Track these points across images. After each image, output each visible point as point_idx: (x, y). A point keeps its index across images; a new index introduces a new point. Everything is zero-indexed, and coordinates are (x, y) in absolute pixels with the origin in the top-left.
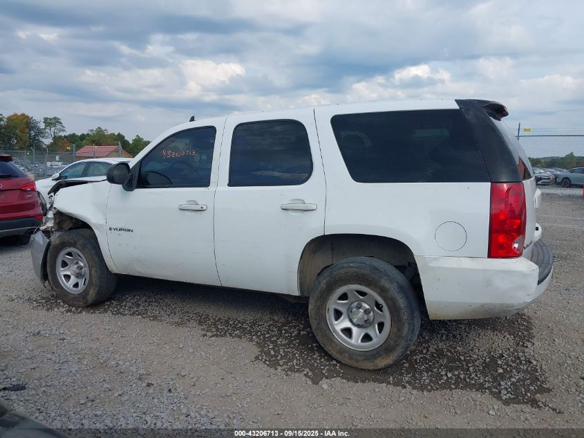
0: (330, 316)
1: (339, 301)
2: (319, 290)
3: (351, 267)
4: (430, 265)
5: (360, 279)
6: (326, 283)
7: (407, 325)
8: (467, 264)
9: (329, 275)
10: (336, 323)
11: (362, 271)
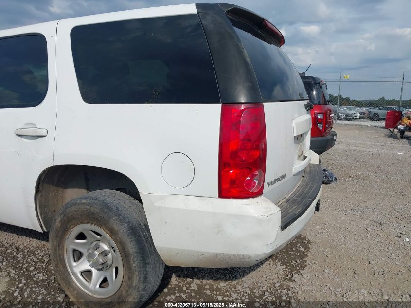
0: (69, 257)
1: (77, 241)
2: (54, 229)
3: (83, 204)
4: (156, 204)
5: (91, 217)
6: (60, 221)
7: (137, 273)
8: (195, 204)
9: (63, 213)
10: (75, 264)
11: (92, 209)
